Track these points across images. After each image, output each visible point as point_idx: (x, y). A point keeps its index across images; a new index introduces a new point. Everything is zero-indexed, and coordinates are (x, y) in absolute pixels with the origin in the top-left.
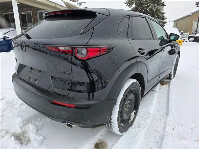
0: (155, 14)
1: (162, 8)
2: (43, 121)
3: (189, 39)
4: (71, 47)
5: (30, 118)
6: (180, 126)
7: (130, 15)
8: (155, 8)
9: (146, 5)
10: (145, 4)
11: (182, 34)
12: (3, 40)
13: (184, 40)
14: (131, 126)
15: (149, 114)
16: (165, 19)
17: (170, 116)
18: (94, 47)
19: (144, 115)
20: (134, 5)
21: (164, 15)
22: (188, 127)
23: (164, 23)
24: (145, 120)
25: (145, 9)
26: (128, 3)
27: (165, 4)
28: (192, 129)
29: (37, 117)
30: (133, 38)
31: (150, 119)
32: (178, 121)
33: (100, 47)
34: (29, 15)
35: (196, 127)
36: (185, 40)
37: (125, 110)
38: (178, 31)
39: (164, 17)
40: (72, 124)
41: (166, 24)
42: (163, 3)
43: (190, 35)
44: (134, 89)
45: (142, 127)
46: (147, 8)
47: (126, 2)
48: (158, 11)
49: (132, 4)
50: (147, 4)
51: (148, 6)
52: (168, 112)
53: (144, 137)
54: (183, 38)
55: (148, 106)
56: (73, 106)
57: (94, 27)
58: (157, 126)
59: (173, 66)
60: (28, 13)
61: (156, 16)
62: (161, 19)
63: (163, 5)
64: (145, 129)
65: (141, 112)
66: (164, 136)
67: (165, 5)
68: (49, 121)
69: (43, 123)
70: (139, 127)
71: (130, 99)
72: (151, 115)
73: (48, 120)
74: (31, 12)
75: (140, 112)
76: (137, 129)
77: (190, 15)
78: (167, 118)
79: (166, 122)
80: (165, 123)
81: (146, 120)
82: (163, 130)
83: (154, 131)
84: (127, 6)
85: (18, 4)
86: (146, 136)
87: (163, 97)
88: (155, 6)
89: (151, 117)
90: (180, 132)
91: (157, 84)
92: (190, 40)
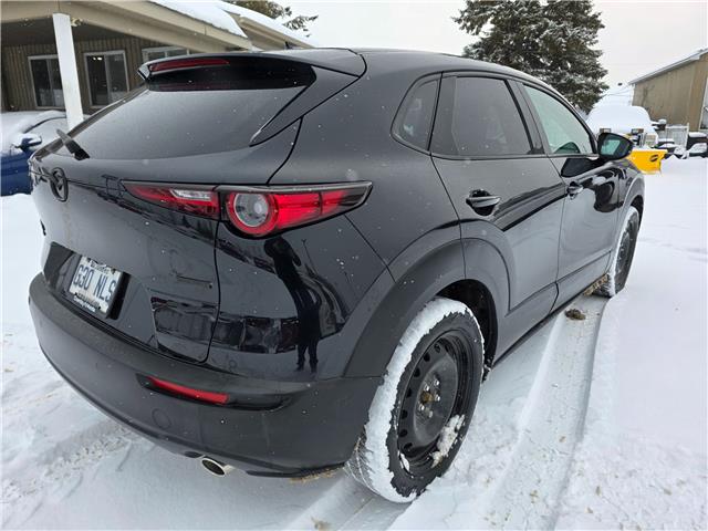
0: (567, 59)
1: (590, 36)
2: (127, 448)
3: (688, 148)
4: (213, 190)
5: (82, 437)
6: (624, 478)
7: (442, 72)
8: (564, 36)
9: (533, 27)
10: (530, 23)
11: (661, 128)
12: (20, 151)
13: (671, 150)
14: (440, 476)
15: (513, 428)
16: (603, 75)
17: (588, 438)
18: (295, 189)
19: (495, 431)
20: (488, 27)
21: (599, 60)
22: (654, 484)
23: (597, 90)
24: (495, 453)
25: (528, 41)
26: (468, 19)
27: (602, 23)
28: (668, 493)
29: (109, 433)
30: (452, 152)
31: (514, 447)
32: (619, 458)
33: (319, 192)
34: (117, 65)
35: (683, 483)
36: (676, 152)
37: (422, 413)
38: (648, 119)
39: (598, 66)
40: (223, 464)
41: (606, 92)
42: (595, 16)
43: (693, 134)
44: (457, 339)
45: (483, 477)
46: (537, 36)
47: (459, 16)
48: (577, 45)
49: (482, 21)
50: (535, 22)
51: (541, 30)
52: (583, 424)
53: (487, 519)
54: (664, 146)
55: (512, 400)
56: (223, 399)
57: (301, 118)
58: (538, 476)
59: (614, 250)
60: (113, 56)
61: (569, 65)
62: (587, 76)
63: (594, 24)
64: (494, 486)
65: (485, 420)
66: (558, 515)
67: (603, 27)
68: (148, 448)
69: (125, 454)
70: (469, 478)
71: (439, 371)
72: (521, 435)
73: (145, 443)
74: (122, 52)
75: (482, 420)
76: (459, 488)
77: (693, 62)
78: (579, 445)
79: (572, 460)
80: (570, 466)
81: (499, 452)
82: (561, 492)
83: (526, 495)
84: (465, 30)
85: (72, 27)
86: (492, 514)
87: (572, 367)
88: (564, 30)
89: (519, 441)
90: (622, 502)
91: (551, 315)
92: (692, 150)
